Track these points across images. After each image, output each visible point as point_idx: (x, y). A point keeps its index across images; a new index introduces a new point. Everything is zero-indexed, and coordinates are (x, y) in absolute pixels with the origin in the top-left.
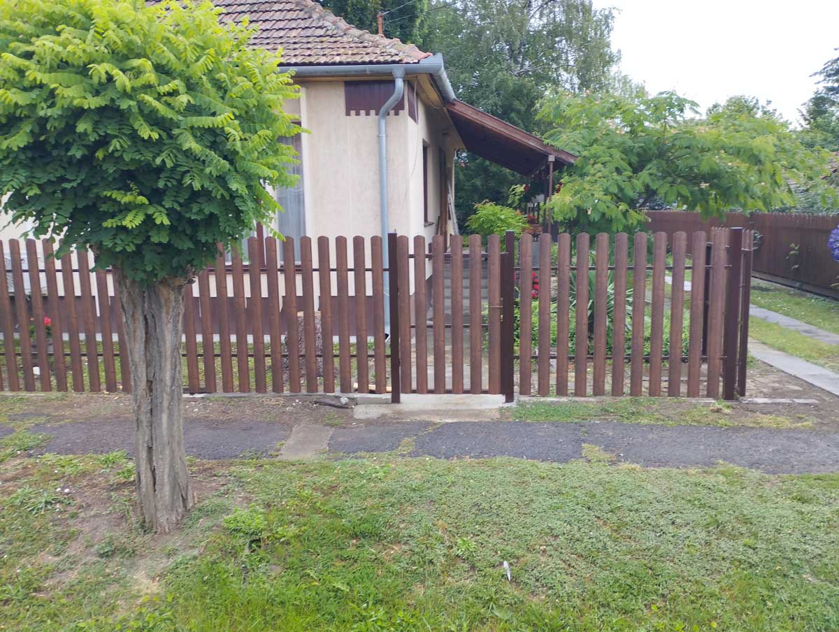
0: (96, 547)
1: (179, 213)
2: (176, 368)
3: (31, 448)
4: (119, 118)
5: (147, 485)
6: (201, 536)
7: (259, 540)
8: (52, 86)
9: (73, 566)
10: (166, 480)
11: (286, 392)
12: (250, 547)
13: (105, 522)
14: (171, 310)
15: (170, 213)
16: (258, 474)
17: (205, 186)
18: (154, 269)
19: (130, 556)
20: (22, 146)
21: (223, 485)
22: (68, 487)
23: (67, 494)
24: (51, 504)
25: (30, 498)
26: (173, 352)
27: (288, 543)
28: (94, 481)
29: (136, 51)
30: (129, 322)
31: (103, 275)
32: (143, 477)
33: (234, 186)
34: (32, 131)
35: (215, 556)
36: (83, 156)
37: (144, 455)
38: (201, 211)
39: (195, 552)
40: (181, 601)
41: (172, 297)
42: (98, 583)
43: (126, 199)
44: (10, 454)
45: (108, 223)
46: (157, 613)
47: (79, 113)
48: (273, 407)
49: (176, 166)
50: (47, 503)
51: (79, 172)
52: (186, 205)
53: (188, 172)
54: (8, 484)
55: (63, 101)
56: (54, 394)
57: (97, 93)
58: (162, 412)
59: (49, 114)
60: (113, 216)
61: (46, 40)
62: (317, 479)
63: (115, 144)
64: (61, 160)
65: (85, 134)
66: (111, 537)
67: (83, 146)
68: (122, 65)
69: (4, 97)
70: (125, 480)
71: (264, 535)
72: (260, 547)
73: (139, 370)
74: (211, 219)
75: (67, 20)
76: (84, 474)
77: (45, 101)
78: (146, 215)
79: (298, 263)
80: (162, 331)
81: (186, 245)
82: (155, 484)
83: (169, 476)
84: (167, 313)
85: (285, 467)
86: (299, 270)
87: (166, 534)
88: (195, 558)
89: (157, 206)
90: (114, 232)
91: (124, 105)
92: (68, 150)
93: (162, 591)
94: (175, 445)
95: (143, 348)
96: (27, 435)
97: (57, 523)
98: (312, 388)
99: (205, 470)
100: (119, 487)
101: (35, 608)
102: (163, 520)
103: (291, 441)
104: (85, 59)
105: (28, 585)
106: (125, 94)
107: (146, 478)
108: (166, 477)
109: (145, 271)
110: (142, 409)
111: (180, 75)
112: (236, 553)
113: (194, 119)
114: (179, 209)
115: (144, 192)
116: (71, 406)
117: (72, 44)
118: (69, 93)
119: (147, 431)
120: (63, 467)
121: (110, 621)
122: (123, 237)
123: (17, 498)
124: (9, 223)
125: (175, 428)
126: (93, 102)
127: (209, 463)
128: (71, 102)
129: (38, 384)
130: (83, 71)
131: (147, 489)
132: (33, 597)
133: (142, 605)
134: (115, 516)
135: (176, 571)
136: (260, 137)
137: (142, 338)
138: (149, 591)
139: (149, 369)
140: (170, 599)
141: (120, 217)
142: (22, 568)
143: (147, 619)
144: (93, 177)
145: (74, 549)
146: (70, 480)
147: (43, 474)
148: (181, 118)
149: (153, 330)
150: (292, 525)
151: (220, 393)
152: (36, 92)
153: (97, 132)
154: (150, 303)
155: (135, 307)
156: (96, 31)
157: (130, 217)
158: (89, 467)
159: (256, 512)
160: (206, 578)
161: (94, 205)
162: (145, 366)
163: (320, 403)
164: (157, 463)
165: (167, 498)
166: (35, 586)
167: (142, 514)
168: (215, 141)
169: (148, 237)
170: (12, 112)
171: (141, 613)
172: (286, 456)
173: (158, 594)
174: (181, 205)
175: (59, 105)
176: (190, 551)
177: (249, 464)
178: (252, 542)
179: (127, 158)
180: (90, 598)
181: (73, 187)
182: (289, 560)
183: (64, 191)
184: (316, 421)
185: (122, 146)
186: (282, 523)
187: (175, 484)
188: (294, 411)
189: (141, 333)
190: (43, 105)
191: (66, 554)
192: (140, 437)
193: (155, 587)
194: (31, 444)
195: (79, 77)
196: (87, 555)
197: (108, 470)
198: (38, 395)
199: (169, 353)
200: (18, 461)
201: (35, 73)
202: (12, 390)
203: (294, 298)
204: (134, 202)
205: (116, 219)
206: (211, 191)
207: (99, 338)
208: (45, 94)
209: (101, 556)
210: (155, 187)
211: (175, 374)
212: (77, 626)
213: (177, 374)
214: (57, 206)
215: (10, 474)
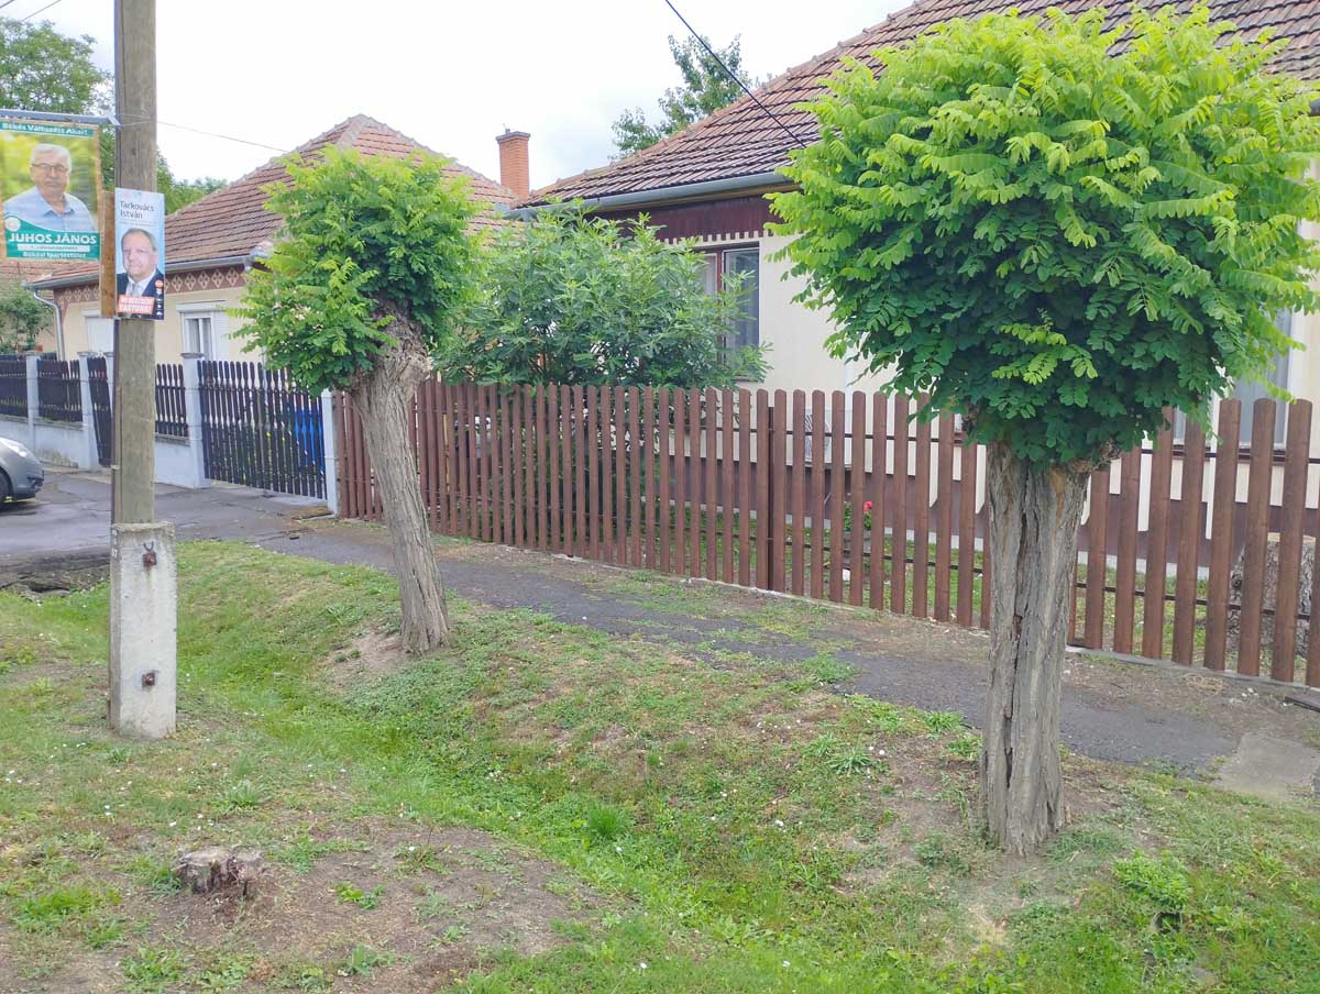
0: (918, 846)
1: (1110, 359)
2: (1061, 601)
3: (837, 682)
4: (1039, 214)
5: (997, 773)
6: (1074, 878)
7: (1176, 917)
8: (951, 175)
9: (884, 864)
10: (1027, 774)
11: (1230, 671)
12: (1159, 923)
13: (930, 812)
14: (1065, 510)
15: (1099, 358)
16: (1178, 803)
17: (1163, 315)
18: (1058, 445)
19: (964, 875)
20: (897, 263)
21: (1114, 805)
22: (882, 748)
23: (881, 758)
24: (860, 766)
25: (834, 751)
26: (1059, 577)
27: (1231, 938)
28: (918, 748)
29: (1079, 106)
30: (999, 523)
31: (949, 447)
32: (992, 760)
33: (1217, 312)
34: (913, 241)
35: (1098, 919)
36: (979, 275)
37: (997, 726)
38: (1148, 355)
39: (1066, 902)
40: (1040, 972)
41: (1069, 490)
42: (917, 901)
43: (1035, 335)
44: (811, 684)
45: (1001, 373)
46: (1001, 978)
47: (981, 210)
48: (1204, 693)
49: (1123, 282)
50: (854, 763)
51: (967, 297)
52: (1124, 347)
53: (1136, 291)
54: (807, 724)
55: (962, 195)
56: (865, 611)
57: (1012, 178)
58: (1032, 667)
59: (940, 213)
60: (1007, 361)
61: (952, 107)
62: (1291, 840)
63: (1030, 254)
64: (947, 281)
65: (986, 242)
66: (939, 838)
67: (981, 258)
68: (1054, 132)
69: (885, 196)
70: (961, 757)
71: (1187, 911)
72: (1177, 928)
73: (1006, 598)
74: (1166, 370)
75: (980, 74)
76: (905, 734)
77: (938, 196)
78: (1059, 361)
79: (1245, 444)
80: (1048, 541)
81: (1115, 409)
82: (1009, 776)
83: (1031, 771)
84: (1059, 515)
85: (1229, 803)
86: (1247, 458)
87: (1018, 857)
88: (1064, 911)
89: (1076, 347)
90: (1007, 387)
91: (1052, 193)
92: (959, 265)
93: (1011, 946)
94: (1046, 721)
95: (1014, 565)
96: (832, 661)
97: (866, 794)
98: (1280, 672)
99: (1084, 773)
100: (953, 765)
101: (833, 907)
102: (1015, 835)
103: (1238, 760)
104: (1002, 130)
105: (825, 872)
106: (1057, 177)
107: (996, 765)
108: (1027, 769)
109: (1044, 447)
110: (1003, 657)
111: (1142, 137)
112: (1134, 925)
113: (1161, 204)
114: (1112, 351)
115: (1059, 327)
116: (886, 631)
117: (987, 109)
118: (972, 182)
119: (1007, 693)
120: (878, 717)
121: (932, 964)
122: (1020, 395)
123: (818, 747)
124: (866, 370)
125: (1049, 695)
126: (1007, 193)
127: (1091, 764)
128: (975, 195)
129: (846, 593)
130: (999, 146)
131: (996, 780)
132: (832, 891)
133: (980, 957)
134: (944, 807)
135: (1034, 921)
136: (1271, 226)
137: (1015, 549)
138: (990, 938)
139: (1020, 597)
140: (1022, 963)
141: (1018, 364)
142: (821, 844)
143: (986, 981)
144: (986, 303)
145: (887, 839)
146: (885, 739)
147: (851, 721)
148: (1137, 205)
149: (1034, 539)
150: (1240, 909)
151: (1107, 652)
152: (927, 184)
153: (1004, 238)
154: (1034, 497)
155: (1011, 501)
156: (1021, 85)
157: (1034, 366)
158: (912, 726)
159: (1174, 867)
160: (1081, 949)
161: (983, 344)
162: (1014, 592)
163: (1297, 703)
164: (1017, 744)
165: (1025, 802)
166: (834, 875)
167: (985, 817)
168: (1184, 239)
169: (1056, 396)
170: (890, 215)
171: (977, 968)
172: (1228, 783)
173: (1003, 948)
174: (1116, 345)
175: (955, 201)
176: (1056, 897)
177: (1159, 781)
178: (1163, 915)
179: (1042, 275)
180: (905, 918)
181: (956, 318)
182: (1232, 968)
183: (944, 325)
184: (1288, 734)
185: (1039, 256)
186: (1221, 899)
187: (1040, 785)
188: (1244, 707)
189: (1013, 542)
190: (935, 201)
191: (876, 844)
192: (995, 698)
193: (999, 936)
194: (838, 676)
195: (989, 157)
196: (903, 854)
197: (937, 736)
198: (844, 609)
199: (1053, 577)
200: (821, 696)
201: (931, 159)
202: (814, 595)
203: (1263, 508)
204: (1045, 343)
205: (1012, 367)
206: (1172, 323)
207: (932, 539)
208: (939, 185)
209: (923, 861)
210: (1077, 317)
211: (1059, 612)
212: (886, 954)
213: (1062, 613)
214: (932, 350)
215: (811, 712)
